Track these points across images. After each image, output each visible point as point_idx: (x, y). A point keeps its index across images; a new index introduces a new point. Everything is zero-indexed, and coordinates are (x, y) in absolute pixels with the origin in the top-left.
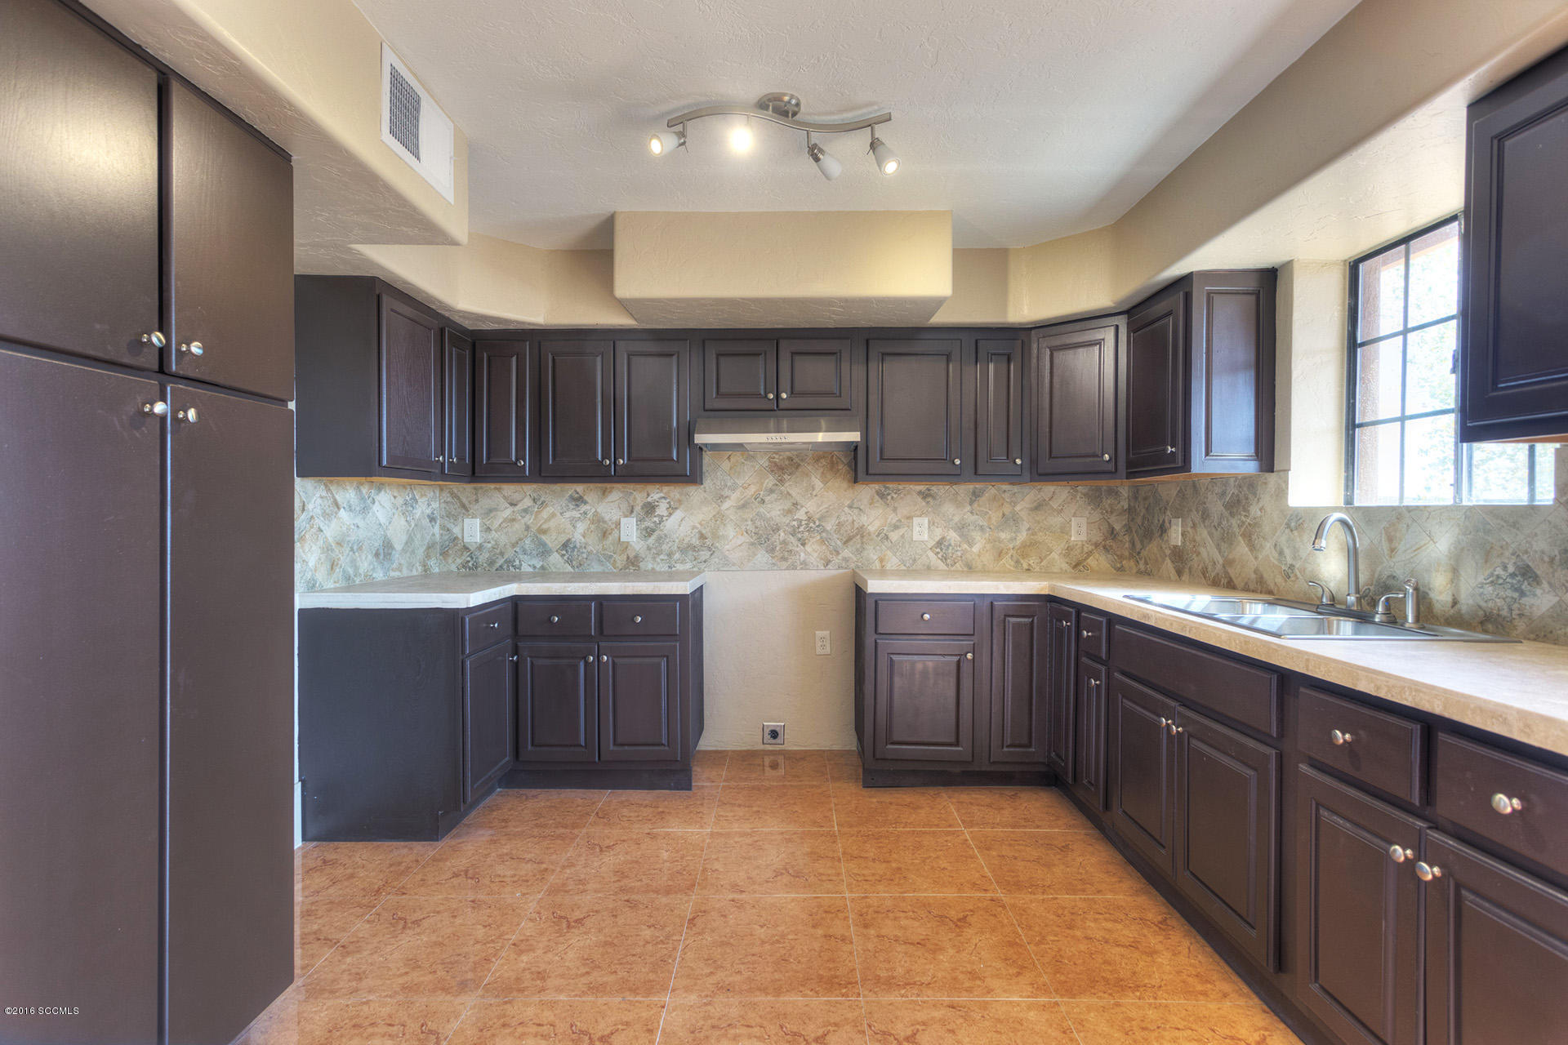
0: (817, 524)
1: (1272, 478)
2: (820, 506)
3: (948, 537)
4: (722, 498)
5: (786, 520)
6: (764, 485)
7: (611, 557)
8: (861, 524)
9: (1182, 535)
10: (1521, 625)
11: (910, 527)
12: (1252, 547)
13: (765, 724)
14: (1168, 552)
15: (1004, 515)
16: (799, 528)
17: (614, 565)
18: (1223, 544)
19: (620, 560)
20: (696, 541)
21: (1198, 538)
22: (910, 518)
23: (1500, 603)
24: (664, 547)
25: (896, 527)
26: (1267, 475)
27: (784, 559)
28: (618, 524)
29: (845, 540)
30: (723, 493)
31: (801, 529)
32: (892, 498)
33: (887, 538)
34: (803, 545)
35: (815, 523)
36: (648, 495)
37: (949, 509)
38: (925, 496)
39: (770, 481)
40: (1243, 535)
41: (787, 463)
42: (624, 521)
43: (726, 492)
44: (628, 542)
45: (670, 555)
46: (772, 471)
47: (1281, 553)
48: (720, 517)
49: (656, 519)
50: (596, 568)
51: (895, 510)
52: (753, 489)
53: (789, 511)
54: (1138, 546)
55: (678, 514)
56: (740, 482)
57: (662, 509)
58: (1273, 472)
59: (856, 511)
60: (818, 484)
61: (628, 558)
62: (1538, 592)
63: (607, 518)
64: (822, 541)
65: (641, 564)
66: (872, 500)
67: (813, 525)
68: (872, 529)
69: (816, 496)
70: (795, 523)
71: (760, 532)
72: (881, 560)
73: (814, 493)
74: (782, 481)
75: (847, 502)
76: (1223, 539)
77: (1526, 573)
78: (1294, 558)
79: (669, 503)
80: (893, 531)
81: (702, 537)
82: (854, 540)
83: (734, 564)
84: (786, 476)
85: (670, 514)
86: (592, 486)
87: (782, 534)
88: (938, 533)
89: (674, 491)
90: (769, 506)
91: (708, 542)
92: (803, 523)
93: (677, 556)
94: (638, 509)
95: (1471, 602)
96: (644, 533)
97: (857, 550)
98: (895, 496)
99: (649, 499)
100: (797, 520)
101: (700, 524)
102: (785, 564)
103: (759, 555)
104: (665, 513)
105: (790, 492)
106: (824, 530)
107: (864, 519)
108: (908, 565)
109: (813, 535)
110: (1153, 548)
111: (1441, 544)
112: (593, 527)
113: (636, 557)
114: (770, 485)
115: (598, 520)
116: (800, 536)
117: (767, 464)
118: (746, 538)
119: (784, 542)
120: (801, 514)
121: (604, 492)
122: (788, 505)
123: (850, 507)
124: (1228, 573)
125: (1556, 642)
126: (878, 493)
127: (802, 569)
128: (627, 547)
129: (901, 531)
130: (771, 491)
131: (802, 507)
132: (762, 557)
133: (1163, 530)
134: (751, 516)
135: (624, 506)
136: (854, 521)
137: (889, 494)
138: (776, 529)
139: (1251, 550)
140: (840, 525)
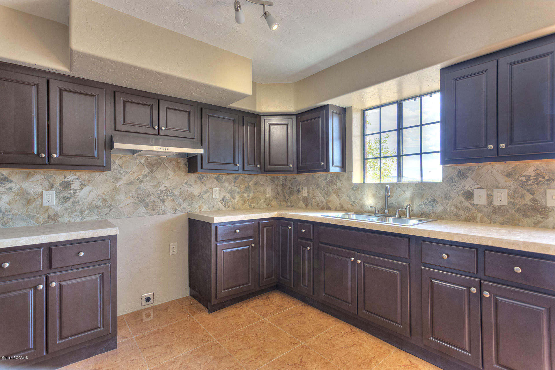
0: (171, 192)
1: (346, 174)
2: (172, 183)
3: (226, 196)
4: (117, 179)
5: (154, 190)
6: (143, 173)
7: (34, 216)
8: (191, 192)
9: (308, 193)
10: (433, 215)
11: (212, 193)
12: (338, 196)
13: (143, 295)
14: (301, 199)
15: (245, 187)
16: (161, 194)
17: (37, 221)
18: (326, 195)
19: (42, 218)
20: (100, 203)
21: (315, 194)
22: (211, 188)
23: (426, 209)
24: (77, 208)
25: (206, 193)
26: (344, 173)
27: (153, 210)
28: (41, 195)
29: (183, 199)
30: (118, 177)
32: (204, 180)
33: (202, 197)
34: (164, 202)
35: (169, 192)
36: (65, 177)
37: (226, 184)
38: (217, 179)
39: (145, 171)
40: (335, 192)
41: (155, 162)
42: (45, 193)
43: (120, 176)
44: (49, 206)
45: (82, 212)
46: (147, 166)
47: (350, 198)
48: (116, 190)
49: (70, 191)
50: (21, 224)
51: (205, 185)
52: (136, 175)
53: (156, 186)
54: (287, 197)
55: (87, 189)
56: (128, 171)
57: (76, 185)
58: (346, 172)
59: (189, 186)
60: (171, 173)
61: (49, 216)
62: (438, 206)
63: (31, 191)
64: (173, 200)
65: (60, 219)
66: (196, 180)
67: (169, 193)
68: (196, 194)
69: (170, 178)
70: (159, 192)
71: (140, 197)
72: (200, 208)
73: (169, 177)
74: (152, 171)
75: (185, 182)
76: (326, 194)
77: (434, 201)
78: (355, 199)
79: (81, 182)
80: (204, 194)
81: (104, 200)
82: (188, 199)
83: (124, 215)
84: (154, 169)
85: (82, 189)
86: (17, 170)
87: (152, 198)
88: (223, 195)
89: (85, 175)
90: (146, 183)
91: (108, 204)
92: (164, 192)
93: (87, 212)
94: (57, 185)
95: (417, 210)
96: (62, 200)
97: (189, 203)
98: (205, 179)
99: (66, 180)
100: (161, 190)
101: (103, 193)
102: (154, 212)
103: (140, 209)
104: (78, 188)
105: (157, 177)
106: (174, 195)
107: (192, 190)
108: (211, 209)
109: (168, 198)
110: (294, 197)
111: (408, 194)
112: (17, 198)
113: (56, 215)
114: (146, 173)
115: (22, 193)
116: (162, 198)
117: (144, 162)
118: (132, 200)
119: (154, 202)
120: (162, 188)
121: (28, 175)
122: (155, 183)
123: (186, 184)
124: (328, 205)
125: (443, 219)
126: (198, 177)
127: (163, 214)
128: (48, 210)
129: (208, 194)
130: (146, 176)
131: (163, 184)
132: (141, 210)
133: (299, 191)
134: (135, 189)
135: (46, 184)
136: (187, 190)
137: (203, 178)
138: (149, 195)
139: (338, 197)
140: (181, 192)
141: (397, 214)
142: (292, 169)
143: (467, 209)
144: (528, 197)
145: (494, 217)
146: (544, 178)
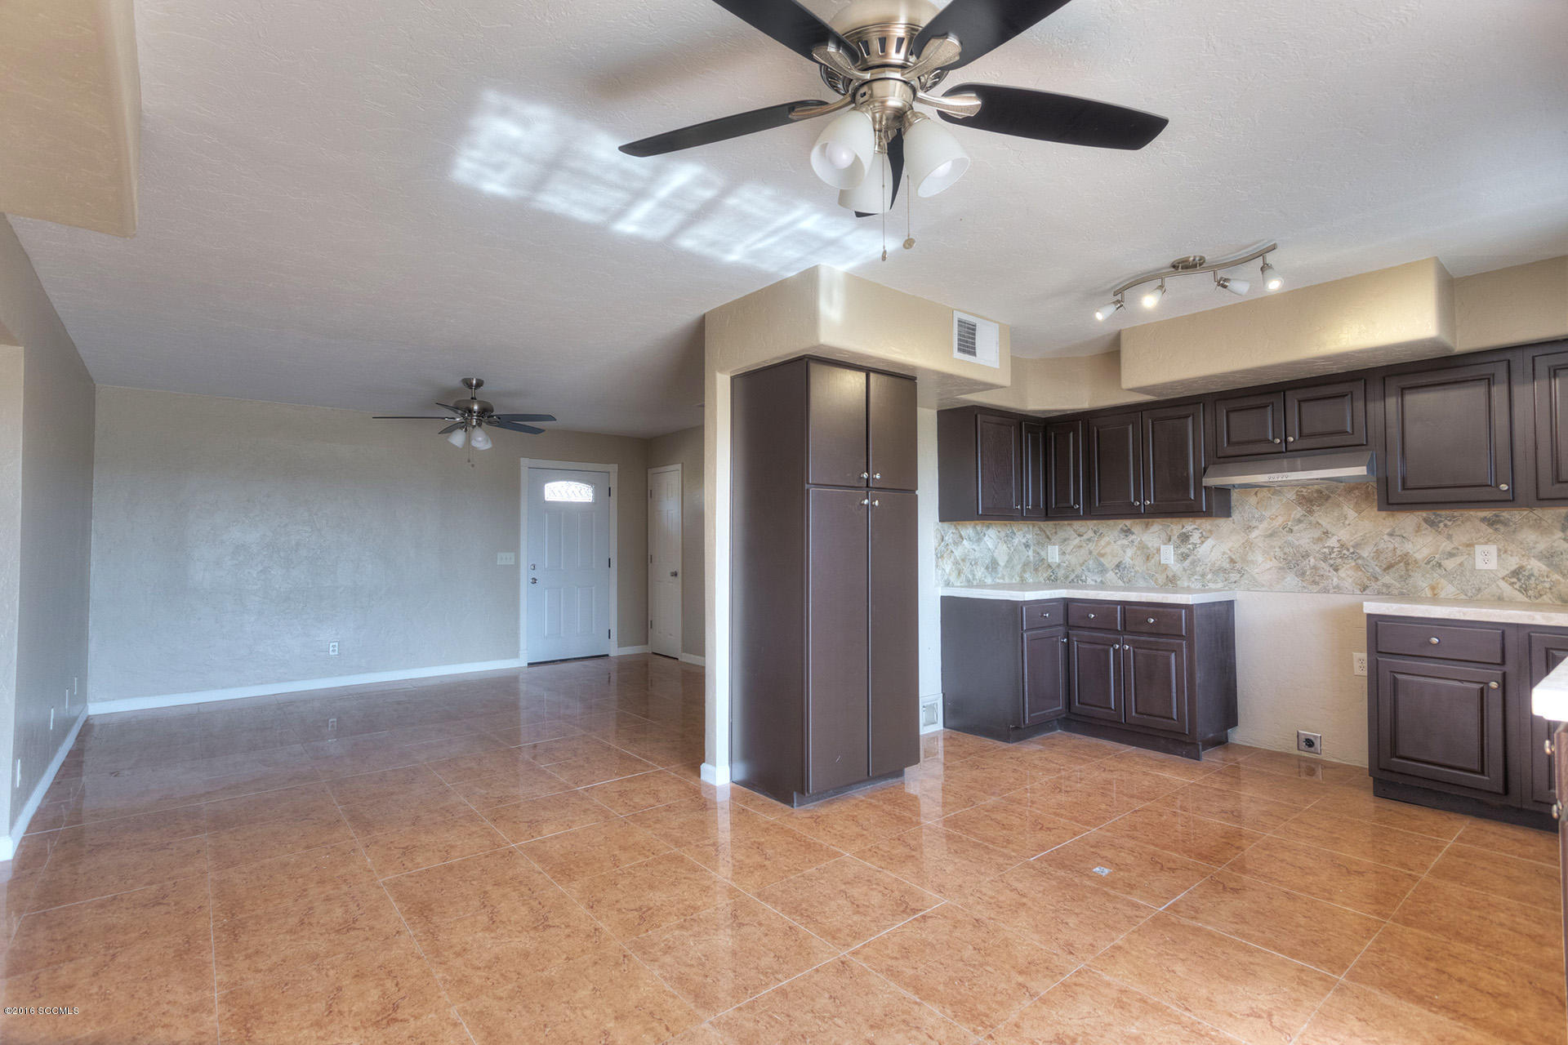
0: (1351, 550)
2: (1354, 535)
3: (1529, 567)
4: (1249, 529)
5: (1317, 547)
6: (1292, 516)
7: (1153, 575)
8: (1404, 551)
11: (1471, 555)
13: (1300, 731)
16: (1330, 554)
17: (1156, 582)
19: (1161, 578)
20: (1226, 565)
22: (1470, 545)
24: (1198, 569)
25: (1451, 555)
27: (1315, 582)
28: (1158, 550)
29: (1384, 566)
30: (1251, 524)
31: (1333, 556)
32: (1445, 525)
33: (1440, 565)
34: (1336, 570)
35: (1348, 550)
36: (1183, 527)
37: (1529, 536)
38: (1491, 523)
39: (1298, 512)
41: (1315, 495)
42: (1163, 547)
43: (1254, 523)
44: (1167, 564)
45: (1203, 575)
46: (1300, 504)
48: (1249, 545)
49: (1190, 546)
50: (1142, 583)
51: (1449, 537)
52: (1280, 520)
53: (1319, 539)
55: (1210, 542)
56: (1267, 514)
57: (1195, 538)
59: (1398, 539)
60: (1351, 513)
61: (1167, 577)
63: (1150, 545)
64: (1358, 568)
65: (1178, 582)
66: (1419, 527)
67: (1350, 553)
68: (1418, 556)
69: (1349, 525)
70: (1326, 550)
71: (1290, 558)
72: (1433, 588)
73: (1347, 522)
74: (1310, 512)
75: (1388, 530)
79: (1201, 533)
80: (1447, 559)
81: (1232, 561)
82: (1397, 567)
83: (1263, 586)
84: (1315, 508)
85: (1203, 542)
86: (1137, 521)
87: (1312, 560)
88: (1513, 563)
89: (1206, 524)
90: (1298, 535)
91: (1238, 566)
92: (1335, 550)
93: (1209, 576)
94: (1174, 538)
96: (1180, 557)
97: (1401, 577)
98: (1449, 523)
99: (1184, 530)
100: (1329, 547)
101: (1231, 551)
102: (1315, 588)
103: (1289, 578)
104: (1199, 541)
105: (1320, 521)
106: (1360, 557)
107: (1408, 547)
108: (1470, 594)
109: (1346, 561)
112: (1139, 552)
113: (1174, 576)
114: (1298, 516)
115: (1143, 547)
116: (1332, 562)
117: (1294, 497)
118: (1275, 563)
119: (1315, 568)
120: (1332, 542)
121: (1147, 526)
122: (1317, 533)
123: (1391, 535)
126: (1426, 520)
127: (1335, 592)
128: (1166, 569)
129: (1458, 560)
130: (1300, 521)
131: (1333, 535)
132: (1291, 579)
134: (1280, 544)
135: (1164, 536)
136: (1395, 549)
137: (1440, 522)
138: (1306, 556)
140: (1378, 553)
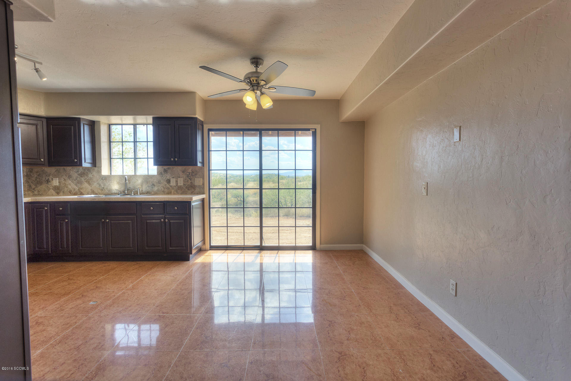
1: (96, 169)
9: (59, 182)
10: (153, 193)
12: (89, 184)
14: (51, 188)
18: (78, 184)
21: (67, 183)
23: (149, 190)
26: (94, 168)
40: (86, 182)
47: (100, 185)
54: (33, 187)
58: (96, 167)
62: (155, 187)
76: (78, 183)
77: (153, 185)
78: (104, 186)
95: (145, 190)
110: (43, 187)
111: (140, 181)
124: (80, 191)
125: (158, 194)
133: (48, 181)
139: (89, 185)
141: (133, 193)
142: (43, 163)
143: (168, 188)
144: (190, 181)
145: (178, 191)
146: (194, 173)
